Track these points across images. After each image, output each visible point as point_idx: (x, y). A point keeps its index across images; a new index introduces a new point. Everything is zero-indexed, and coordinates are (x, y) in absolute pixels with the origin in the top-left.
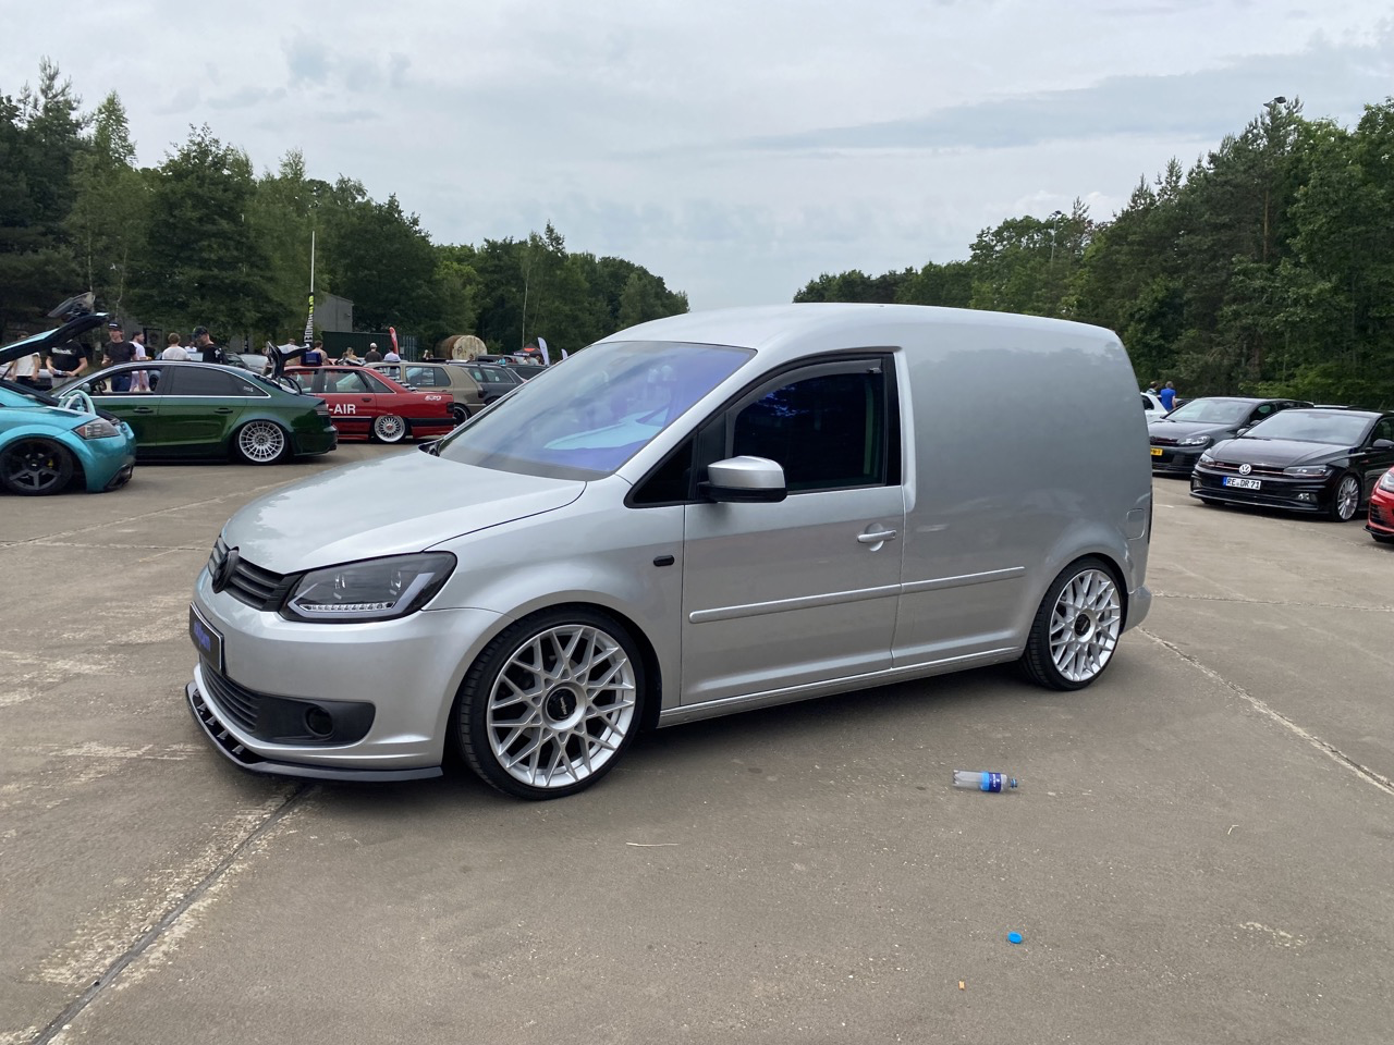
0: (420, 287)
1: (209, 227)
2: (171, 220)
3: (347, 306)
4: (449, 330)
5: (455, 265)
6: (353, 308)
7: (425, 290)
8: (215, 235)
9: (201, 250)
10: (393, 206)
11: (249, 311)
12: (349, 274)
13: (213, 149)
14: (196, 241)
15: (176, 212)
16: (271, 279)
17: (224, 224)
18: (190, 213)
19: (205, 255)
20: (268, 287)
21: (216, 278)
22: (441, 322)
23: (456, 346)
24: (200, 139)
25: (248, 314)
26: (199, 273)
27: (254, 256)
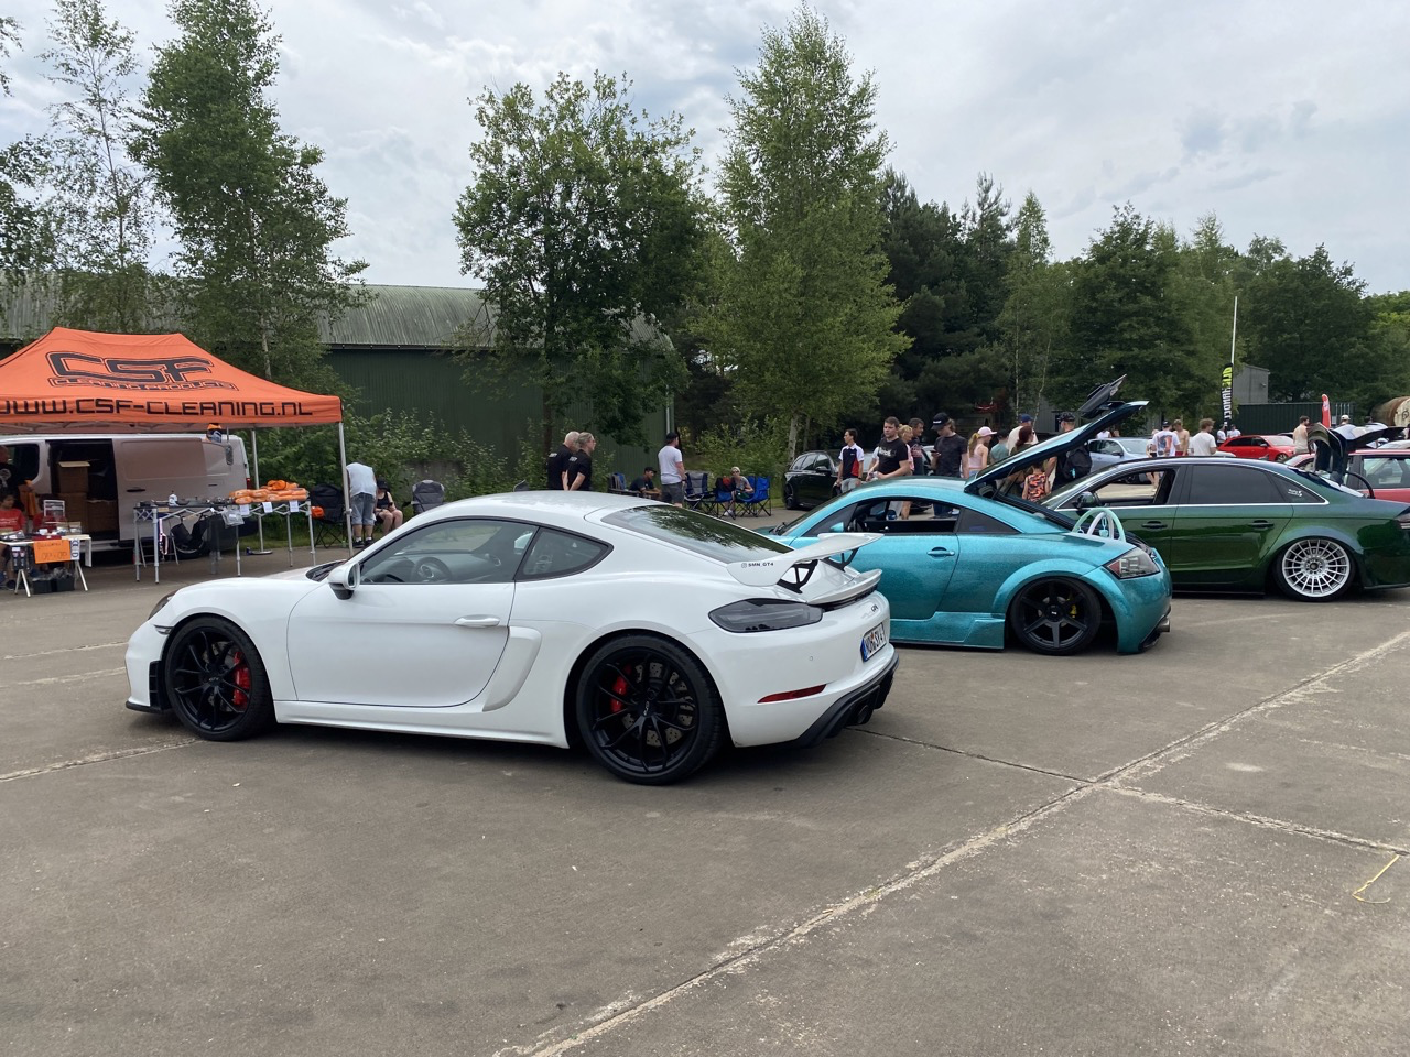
0: (1353, 345)
1: (1132, 307)
2: (1094, 305)
3: (1263, 375)
4: (1390, 391)
5: (1394, 316)
6: (1270, 377)
7: (1360, 346)
8: (1136, 314)
9: (1122, 331)
10: (1321, 257)
11: (1169, 389)
12: (1265, 339)
13: (1135, 226)
14: (1117, 323)
15: (1098, 296)
16: (1191, 353)
17: (1147, 301)
18: (1112, 294)
19: (1126, 335)
20: (1192, 362)
21: (1135, 358)
22: (1379, 384)
23: (1401, 410)
24: (1122, 219)
25: (1168, 393)
26: (1119, 354)
27: (1174, 332)
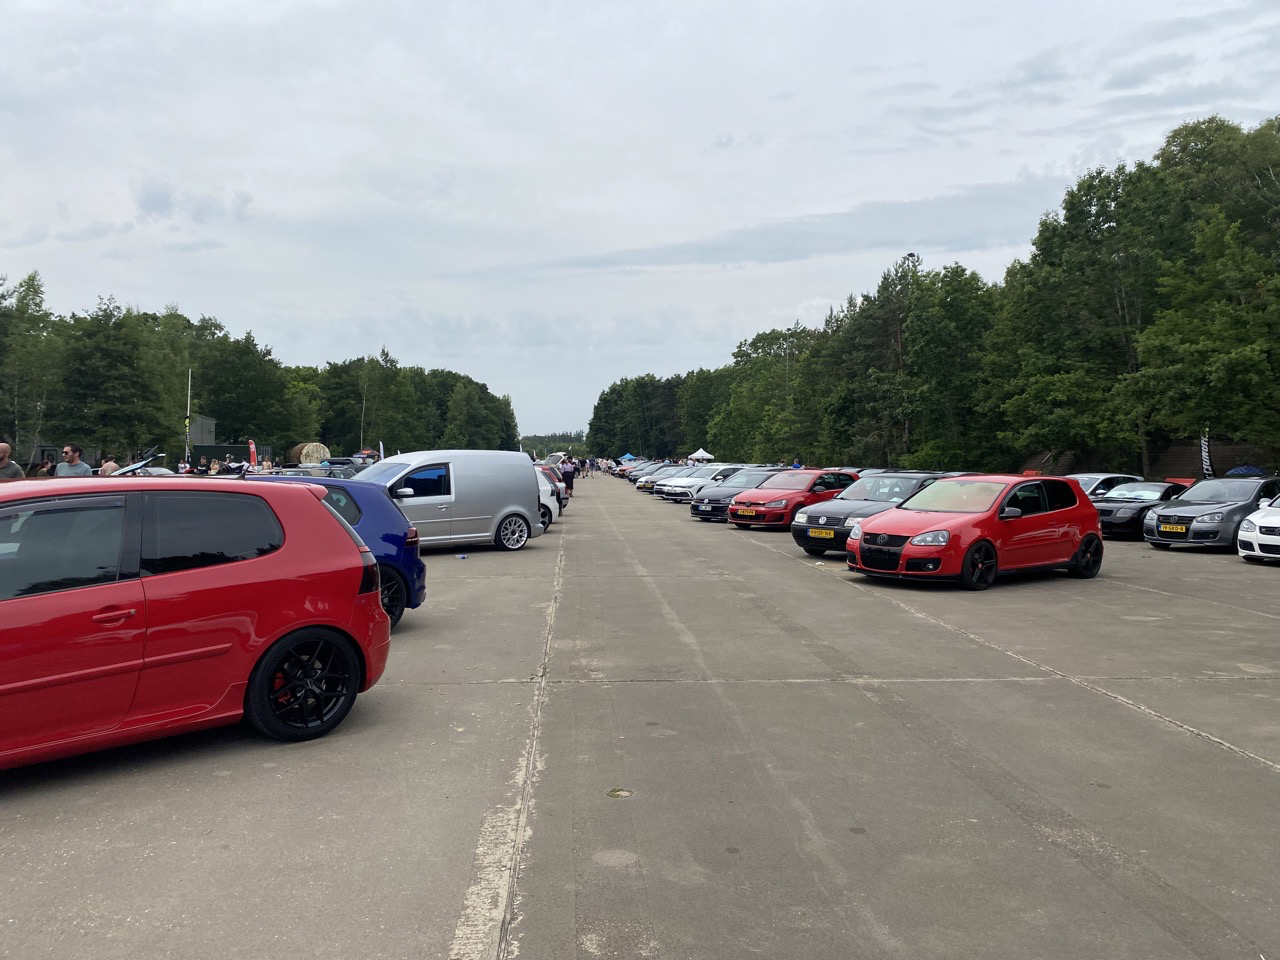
0: (273, 405)
1: (113, 372)
2: (83, 368)
3: (211, 423)
4: (298, 439)
5: (302, 385)
6: (216, 425)
7: (277, 407)
8: (117, 378)
9: (106, 390)
10: (249, 339)
11: (143, 433)
12: (212, 397)
13: (116, 313)
14: (102, 383)
15: (87, 362)
16: (160, 409)
17: (126, 370)
18: (97, 361)
19: (111, 393)
20: (160, 416)
21: (117, 410)
22: (292, 434)
23: (304, 452)
24: (105, 307)
25: (143, 436)
26: (105, 407)
27: (146, 392)
